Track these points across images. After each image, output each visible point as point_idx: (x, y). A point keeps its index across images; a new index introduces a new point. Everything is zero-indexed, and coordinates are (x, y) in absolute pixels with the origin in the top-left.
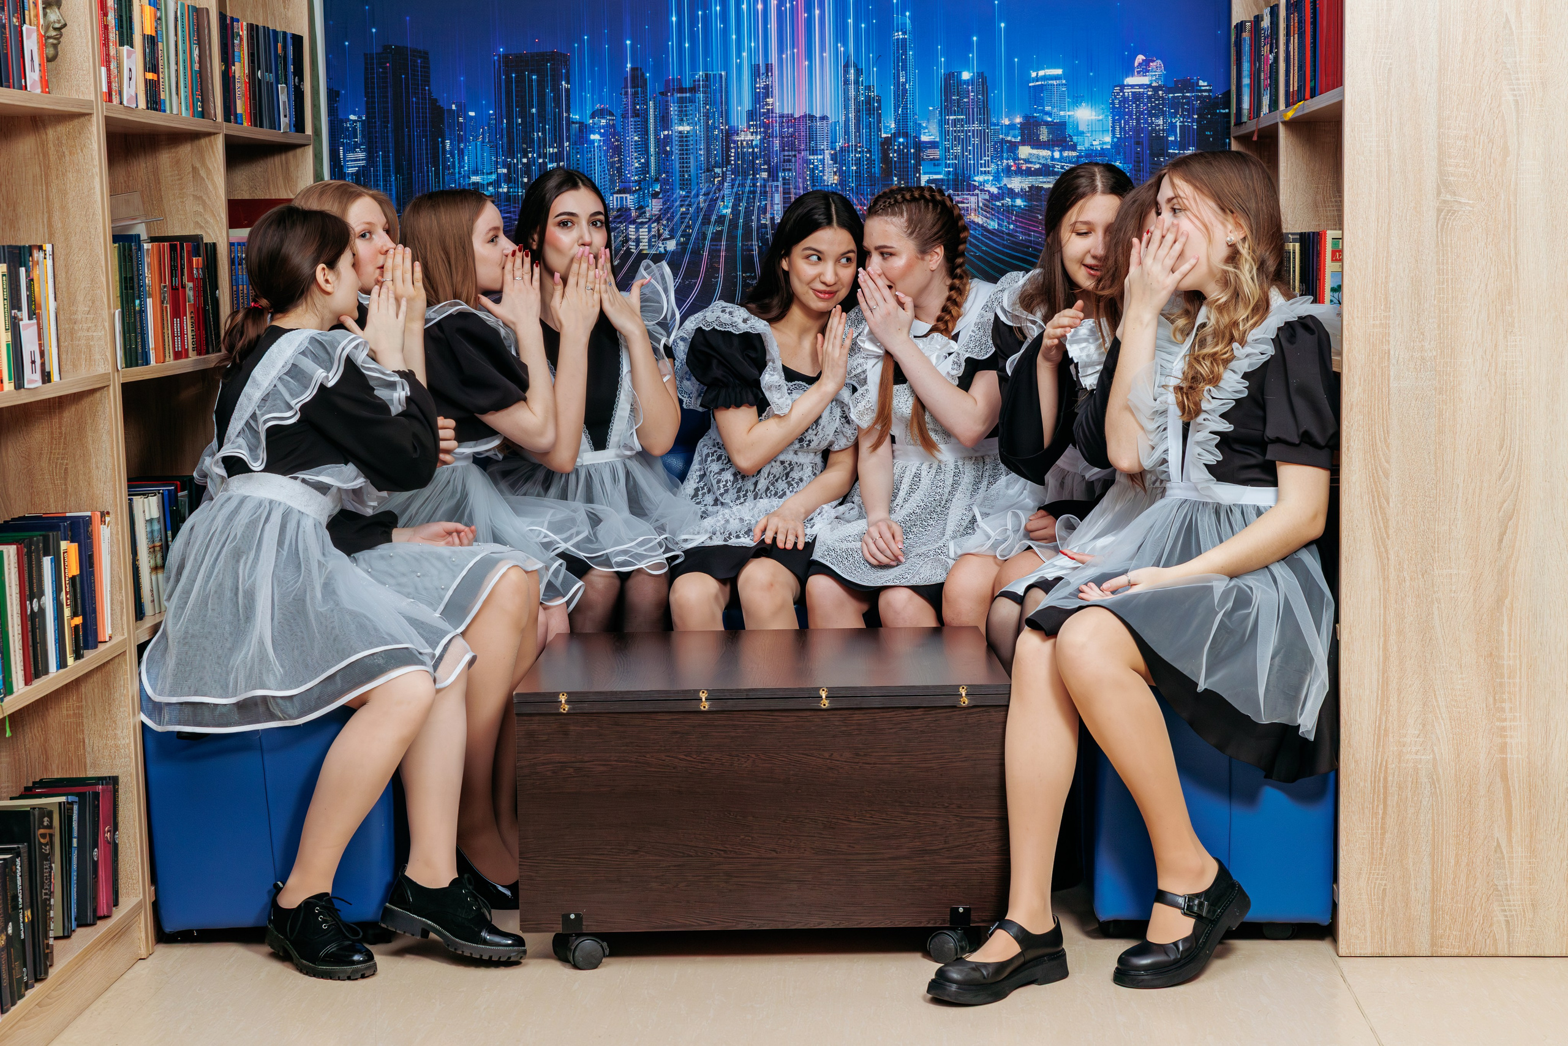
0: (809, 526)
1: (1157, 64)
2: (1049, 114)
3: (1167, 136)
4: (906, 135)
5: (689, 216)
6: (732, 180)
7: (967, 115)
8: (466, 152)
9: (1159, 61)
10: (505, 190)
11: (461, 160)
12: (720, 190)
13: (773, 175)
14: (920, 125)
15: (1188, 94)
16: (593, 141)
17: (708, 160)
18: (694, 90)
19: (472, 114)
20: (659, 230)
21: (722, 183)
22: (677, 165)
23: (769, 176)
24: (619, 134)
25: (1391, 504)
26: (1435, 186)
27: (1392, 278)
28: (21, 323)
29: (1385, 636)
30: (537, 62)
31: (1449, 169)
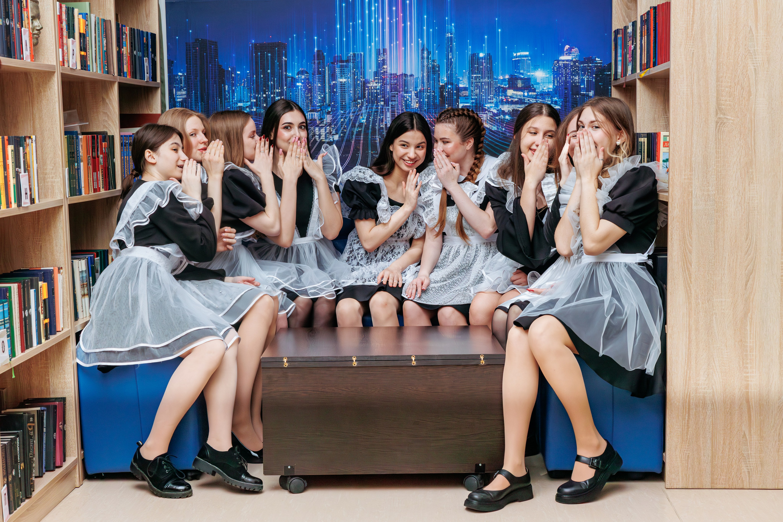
0: (404, 275)
1: (575, 50)
2: (522, 74)
3: (580, 85)
4: (452, 84)
5: (345, 123)
6: (366, 105)
7: (482, 74)
8: (236, 91)
9: (576, 49)
10: (255, 110)
11: (233, 95)
12: (360, 111)
13: (386, 103)
14: (459, 79)
15: (591, 65)
16: (298, 86)
17: (354, 96)
18: (348, 61)
19: (239, 72)
20: (330, 130)
21: (361, 107)
22: (339, 98)
23: (384, 104)
24: (311, 83)
25: (693, 267)
26: (715, 110)
27: (693, 155)
28: (21, 175)
29: (689, 331)
30: (271, 47)
31: (722, 102)
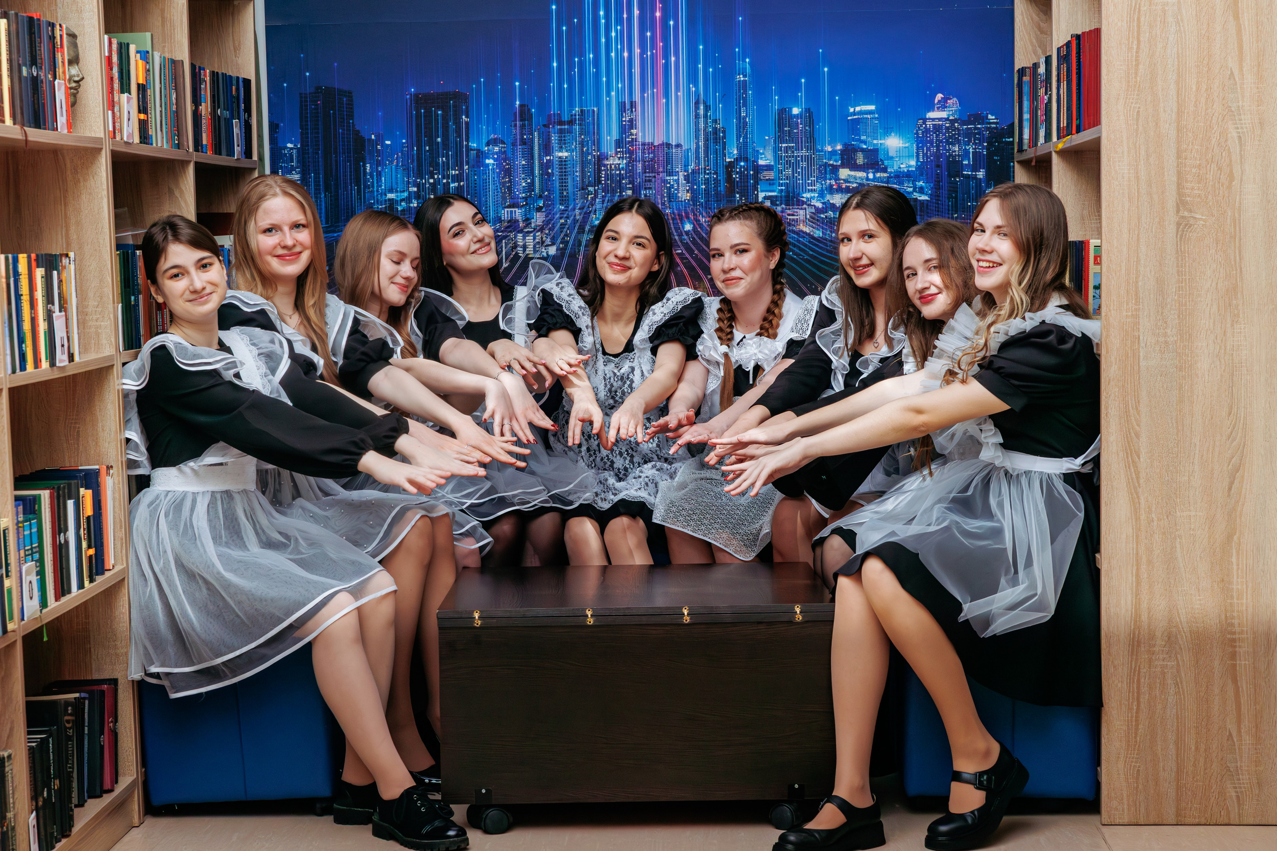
1: (953, 101)
2: (865, 142)
3: (962, 161)
4: (746, 160)
5: (567, 226)
6: (603, 196)
7: (797, 143)
8: (383, 174)
9: (955, 99)
10: (415, 205)
11: (379, 180)
12: (592, 205)
14: (758, 151)
15: (979, 126)
16: (488, 165)
17: (583, 180)
18: (571, 122)
19: (388, 142)
20: (542, 238)
21: (594, 199)
22: (557, 184)
24: (509, 159)
25: (1141, 459)
26: (1175, 204)
27: (1141, 278)
28: (54, 315)
29: (1137, 565)
30: (442, 100)
31: (1186, 191)
